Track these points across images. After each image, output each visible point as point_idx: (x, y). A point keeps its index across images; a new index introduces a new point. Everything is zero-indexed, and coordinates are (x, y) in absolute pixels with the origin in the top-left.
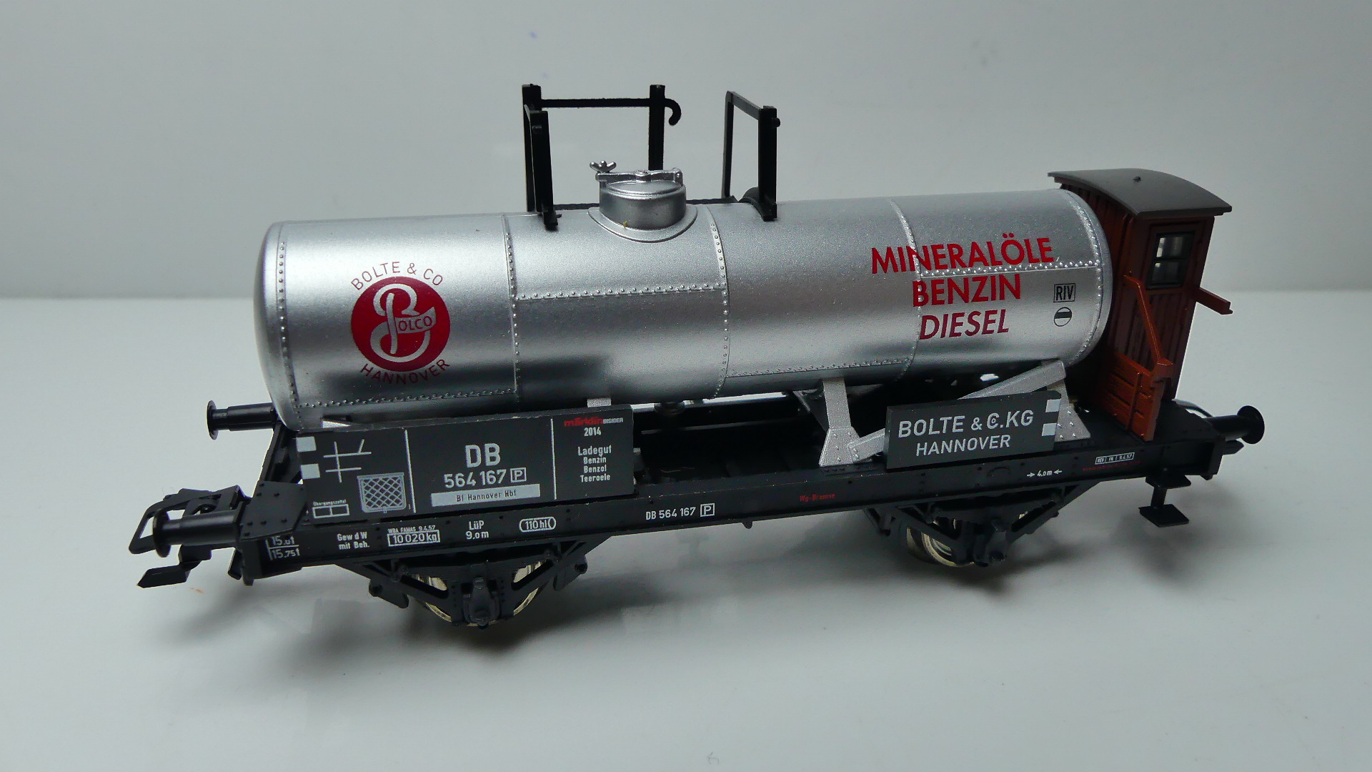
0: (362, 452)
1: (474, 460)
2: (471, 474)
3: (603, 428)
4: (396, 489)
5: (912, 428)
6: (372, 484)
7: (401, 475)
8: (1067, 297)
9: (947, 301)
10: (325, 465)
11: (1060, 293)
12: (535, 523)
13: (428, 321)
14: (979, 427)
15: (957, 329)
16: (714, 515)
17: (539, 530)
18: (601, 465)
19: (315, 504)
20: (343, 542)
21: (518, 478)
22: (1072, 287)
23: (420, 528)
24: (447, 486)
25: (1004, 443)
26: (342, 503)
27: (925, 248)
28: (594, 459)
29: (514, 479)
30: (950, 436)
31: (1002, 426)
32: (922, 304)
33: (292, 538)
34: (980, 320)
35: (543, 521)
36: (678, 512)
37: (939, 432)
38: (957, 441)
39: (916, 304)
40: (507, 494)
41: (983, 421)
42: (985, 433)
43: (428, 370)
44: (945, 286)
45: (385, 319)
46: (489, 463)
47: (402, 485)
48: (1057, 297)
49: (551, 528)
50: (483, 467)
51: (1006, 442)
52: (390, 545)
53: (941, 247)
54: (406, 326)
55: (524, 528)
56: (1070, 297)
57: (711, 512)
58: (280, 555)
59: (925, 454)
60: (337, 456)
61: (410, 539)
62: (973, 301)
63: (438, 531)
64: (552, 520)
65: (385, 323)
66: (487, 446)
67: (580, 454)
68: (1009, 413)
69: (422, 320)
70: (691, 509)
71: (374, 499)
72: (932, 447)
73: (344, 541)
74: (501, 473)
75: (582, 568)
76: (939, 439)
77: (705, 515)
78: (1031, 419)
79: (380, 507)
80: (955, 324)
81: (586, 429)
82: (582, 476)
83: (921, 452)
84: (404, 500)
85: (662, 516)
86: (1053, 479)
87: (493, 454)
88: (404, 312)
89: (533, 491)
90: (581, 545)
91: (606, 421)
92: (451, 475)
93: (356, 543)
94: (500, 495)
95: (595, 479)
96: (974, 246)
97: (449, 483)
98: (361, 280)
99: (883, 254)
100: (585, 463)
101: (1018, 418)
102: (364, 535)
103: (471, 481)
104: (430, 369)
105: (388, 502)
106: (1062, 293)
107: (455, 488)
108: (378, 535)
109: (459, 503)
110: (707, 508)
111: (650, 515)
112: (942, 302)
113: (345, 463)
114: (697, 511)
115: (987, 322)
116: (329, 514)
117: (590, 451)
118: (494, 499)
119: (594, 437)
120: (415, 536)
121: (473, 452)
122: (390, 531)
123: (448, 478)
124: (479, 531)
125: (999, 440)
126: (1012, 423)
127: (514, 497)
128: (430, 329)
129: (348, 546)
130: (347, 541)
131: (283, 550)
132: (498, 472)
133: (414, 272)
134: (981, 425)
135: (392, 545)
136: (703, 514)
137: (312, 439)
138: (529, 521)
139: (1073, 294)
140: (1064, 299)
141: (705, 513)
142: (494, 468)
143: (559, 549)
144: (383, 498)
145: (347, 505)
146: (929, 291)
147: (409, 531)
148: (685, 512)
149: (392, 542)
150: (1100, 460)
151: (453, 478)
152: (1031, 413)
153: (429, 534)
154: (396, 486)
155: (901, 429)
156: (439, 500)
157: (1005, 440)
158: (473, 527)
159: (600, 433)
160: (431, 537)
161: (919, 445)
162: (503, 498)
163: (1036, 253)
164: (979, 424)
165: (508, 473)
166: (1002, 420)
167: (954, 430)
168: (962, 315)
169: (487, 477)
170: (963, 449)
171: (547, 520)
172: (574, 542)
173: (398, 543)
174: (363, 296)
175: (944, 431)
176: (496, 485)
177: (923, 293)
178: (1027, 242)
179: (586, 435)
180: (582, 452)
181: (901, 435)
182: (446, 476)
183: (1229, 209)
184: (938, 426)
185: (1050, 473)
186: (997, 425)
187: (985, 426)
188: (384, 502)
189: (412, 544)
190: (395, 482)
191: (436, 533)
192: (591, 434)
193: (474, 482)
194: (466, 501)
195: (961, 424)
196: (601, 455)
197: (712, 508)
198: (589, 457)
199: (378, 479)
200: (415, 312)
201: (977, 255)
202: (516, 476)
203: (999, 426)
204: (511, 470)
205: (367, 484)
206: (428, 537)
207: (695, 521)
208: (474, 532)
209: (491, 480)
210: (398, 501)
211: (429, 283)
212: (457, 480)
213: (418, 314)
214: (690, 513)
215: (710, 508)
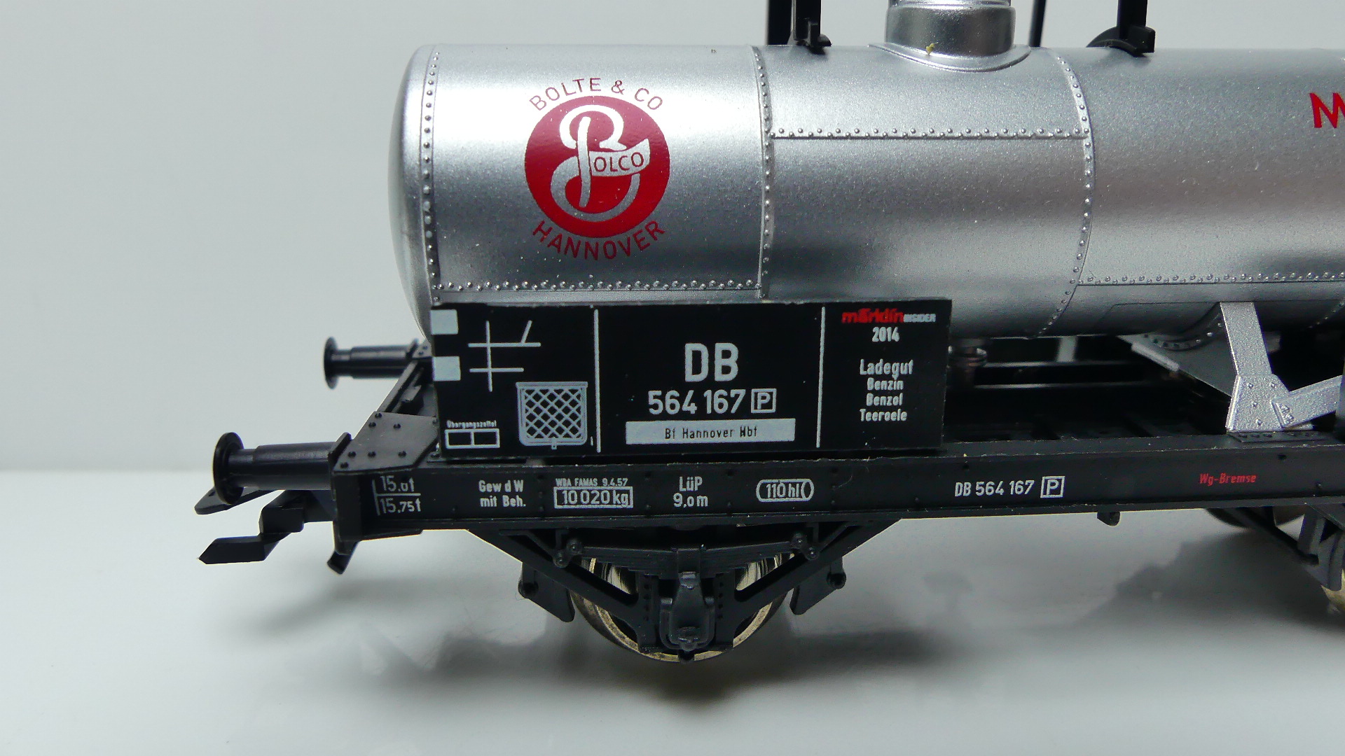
0: (527, 341)
1: (697, 370)
2: (691, 393)
3: (904, 329)
4: (574, 410)
6: (537, 397)
7: (582, 386)
10: (471, 359)
12: (781, 488)
13: (637, 160)
16: (1061, 495)
17: (787, 500)
18: (895, 393)
19: (450, 424)
20: (486, 495)
21: (764, 406)
23: (605, 480)
24: (652, 411)
26: (490, 426)
28: (884, 383)
29: (756, 408)
33: (411, 481)
35: (794, 485)
36: (1006, 487)
40: (743, 433)
43: (632, 239)
45: (574, 153)
46: (719, 377)
47: (583, 404)
49: (804, 499)
50: (711, 384)
52: (557, 506)
54: (605, 165)
55: (764, 495)
57: (1057, 491)
58: (391, 508)
60: (489, 345)
61: (588, 498)
63: (631, 488)
64: (808, 484)
65: (575, 158)
66: (720, 347)
67: (862, 372)
69: (629, 158)
70: (1027, 482)
71: (539, 424)
73: (489, 495)
74: (737, 396)
75: (838, 579)
77: (1047, 495)
79: (546, 437)
81: (875, 329)
82: (863, 411)
84: (583, 430)
85: (980, 491)
87: (726, 362)
88: (602, 145)
89: (783, 430)
90: (851, 530)
91: (908, 318)
92: (659, 393)
93: (505, 498)
94: (731, 432)
95: (883, 417)
97: (656, 407)
98: (544, 97)
99: (1329, 102)
100: (870, 387)
102: (519, 486)
103: (689, 405)
104: (635, 236)
105: (560, 430)
107: (664, 416)
108: (539, 488)
109: (667, 441)
110: (1053, 484)
111: (962, 489)
113: (501, 357)
114: (1037, 487)
116: (469, 443)
117: (880, 367)
118: (722, 439)
119: (888, 344)
120: (595, 494)
121: (697, 355)
122: (559, 481)
123: (655, 397)
124: (695, 494)
127: (753, 439)
128: (641, 172)
129: (493, 502)
130: (493, 493)
131: (397, 500)
132: (733, 393)
133: (621, 91)
135: (560, 507)
136: (1045, 493)
137: (453, 314)
138: (772, 484)
141: (1048, 492)
142: (727, 386)
143: (816, 535)
144: (553, 424)
145: (497, 430)
147: (587, 484)
148: (1017, 487)
149: (561, 501)
151: (662, 398)
153: (618, 492)
154: (574, 403)
156: (638, 433)
158: (685, 486)
159: (896, 337)
160: (620, 498)
162: (736, 438)
165: (747, 398)
169: (715, 400)
171: (801, 484)
172: (839, 524)
173: (569, 504)
174: (545, 120)
176: (727, 416)
179: (875, 339)
180: (866, 368)
182: (651, 393)
188: (553, 430)
189: (590, 506)
190: (574, 397)
191: (627, 492)
192: (882, 339)
193: (693, 409)
194: (678, 439)
196: (895, 376)
197: (1060, 484)
198: (877, 378)
199: (547, 391)
200: (620, 145)
202: (760, 402)
204: (753, 391)
205: (530, 397)
206: (616, 498)
207: (1032, 504)
208: (686, 495)
209: (721, 406)
210: (574, 430)
211: (643, 106)
212: (669, 401)
213: (625, 147)
214: (1025, 491)
215: (1057, 483)
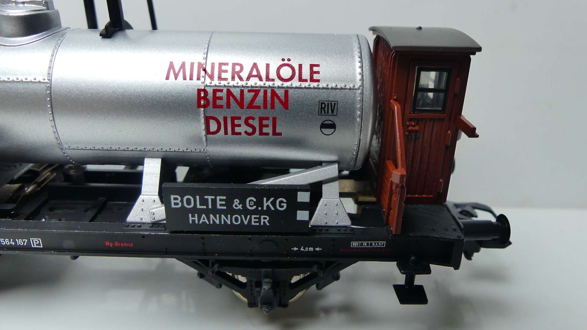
5: (182, 201)
8: (330, 111)
9: (225, 107)
11: (324, 108)
14: (240, 207)
15: (237, 129)
22: (335, 104)
25: (264, 222)
27: (213, 65)
30: (215, 211)
31: (260, 208)
32: (205, 106)
34: (256, 123)
36: (15, 242)
37: (205, 207)
38: (223, 216)
39: (199, 106)
41: (243, 202)
42: (245, 212)
44: (224, 94)
48: (321, 111)
51: (266, 221)
53: (226, 64)
56: (333, 112)
57: (39, 245)
59: (197, 222)
62: (247, 108)
68: (265, 199)
70: (24, 240)
72: (202, 218)
76: (207, 212)
77: (35, 246)
78: (285, 205)
80: (234, 126)
83: (194, 221)
85: (3, 243)
86: (315, 253)
96: (255, 65)
99: (177, 66)
101: (274, 203)
106: (326, 108)
112: (221, 107)
114: (29, 241)
115: (261, 126)
125: (259, 219)
126: (268, 206)
134: (241, 205)
139: (336, 109)
140: (328, 113)
141: (35, 245)
146: (210, 96)
148: (20, 242)
150: (355, 244)
152: (285, 201)
155: (173, 201)
157: (265, 220)
161: (190, 215)
163: (306, 74)
164: (239, 204)
166: (259, 203)
167: (219, 207)
168: (239, 118)
170: (229, 222)
175: (210, 207)
177: (205, 98)
178: (300, 66)
181: (173, 206)
183: (479, 49)
184: (204, 202)
185: (311, 249)
186: (255, 207)
187: (244, 206)
195: (224, 203)
197: (39, 242)
201: (255, 73)
203: (257, 208)
207: (29, 250)
214: (24, 244)
215: (38, 242)
